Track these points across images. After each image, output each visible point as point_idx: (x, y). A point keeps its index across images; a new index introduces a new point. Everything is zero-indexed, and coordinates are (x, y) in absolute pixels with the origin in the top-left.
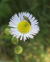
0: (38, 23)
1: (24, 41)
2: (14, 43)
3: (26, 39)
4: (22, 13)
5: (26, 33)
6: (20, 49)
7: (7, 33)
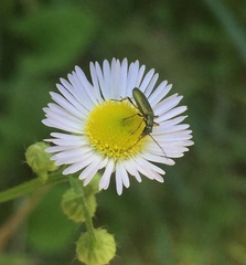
0: (184, 108)
1: (120, 192)
2: (72, 218)
3: (127, 186)
4: (106, 62)
5: (126, 158)
6: (102, 242)
7: (38, 164)
